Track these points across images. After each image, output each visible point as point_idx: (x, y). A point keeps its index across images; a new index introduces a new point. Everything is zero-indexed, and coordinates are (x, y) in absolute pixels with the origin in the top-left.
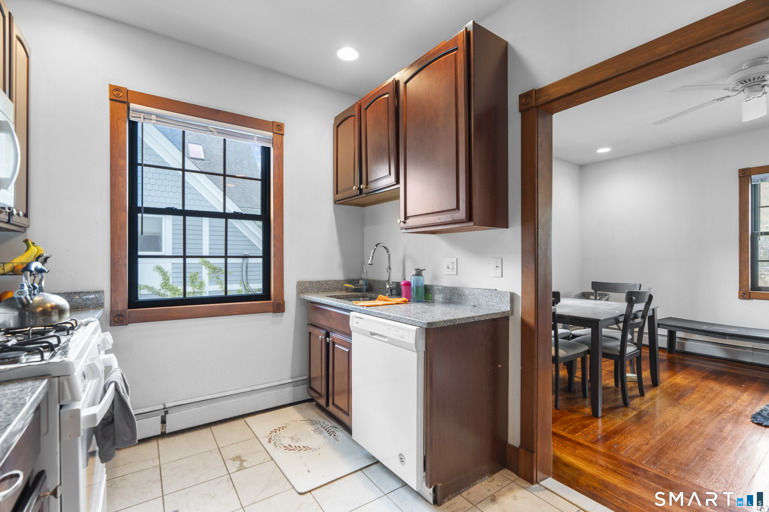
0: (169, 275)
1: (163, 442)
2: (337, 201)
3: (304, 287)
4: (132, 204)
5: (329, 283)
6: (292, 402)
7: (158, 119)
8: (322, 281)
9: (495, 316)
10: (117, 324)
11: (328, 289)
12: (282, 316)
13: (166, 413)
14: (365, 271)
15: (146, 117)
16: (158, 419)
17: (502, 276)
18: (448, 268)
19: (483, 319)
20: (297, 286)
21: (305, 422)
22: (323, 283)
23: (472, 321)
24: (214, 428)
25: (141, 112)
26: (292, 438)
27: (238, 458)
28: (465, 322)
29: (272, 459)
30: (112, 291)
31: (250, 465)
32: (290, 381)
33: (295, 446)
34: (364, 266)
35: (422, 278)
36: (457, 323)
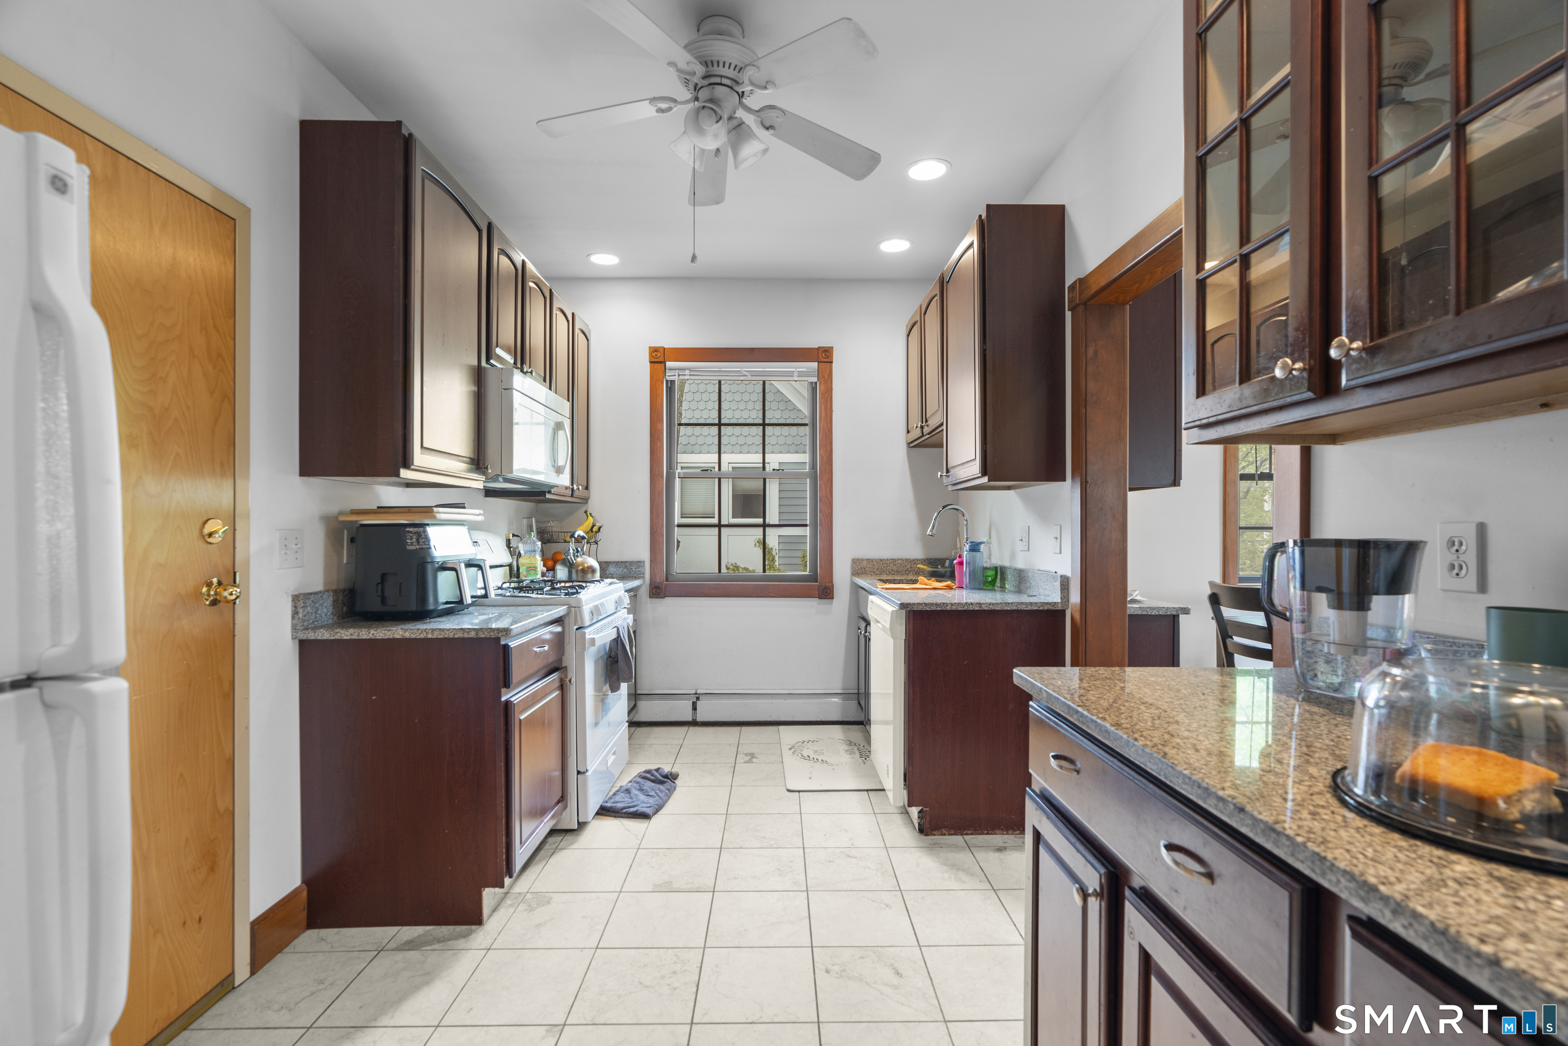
0: (774, 553)
1: (693, 730)
2: (912, 442)
3: (859, 567)
4: (670, 469)
5: (897, 562)
6: (840, 719)
7: (691, 373)
8: (888, 560)
9: (1024, 607)
10: (655, 596)
11: (897, 571)
12: (831, 604)
13: (698, 699)
14: (958, 546)
15: (680, 373)
16: (689, 704)
17: (1061, 553)
18: (1022, 540)
19: (999, 609)
20: (852, 565)
21: (843, 742)
22: (888, 562)
23: (978, 608)
24: (744, 729)
25: (676, 369)
26: (816, 752)
27: (752, 756)
28: (963, 609)
29: (782, 762)
30: (651, 561)
31: (758, 762)
32: (840, 691)
33: (813, 758)
34: (958, 539)
35: (978, 554)
36: (948, 608)
